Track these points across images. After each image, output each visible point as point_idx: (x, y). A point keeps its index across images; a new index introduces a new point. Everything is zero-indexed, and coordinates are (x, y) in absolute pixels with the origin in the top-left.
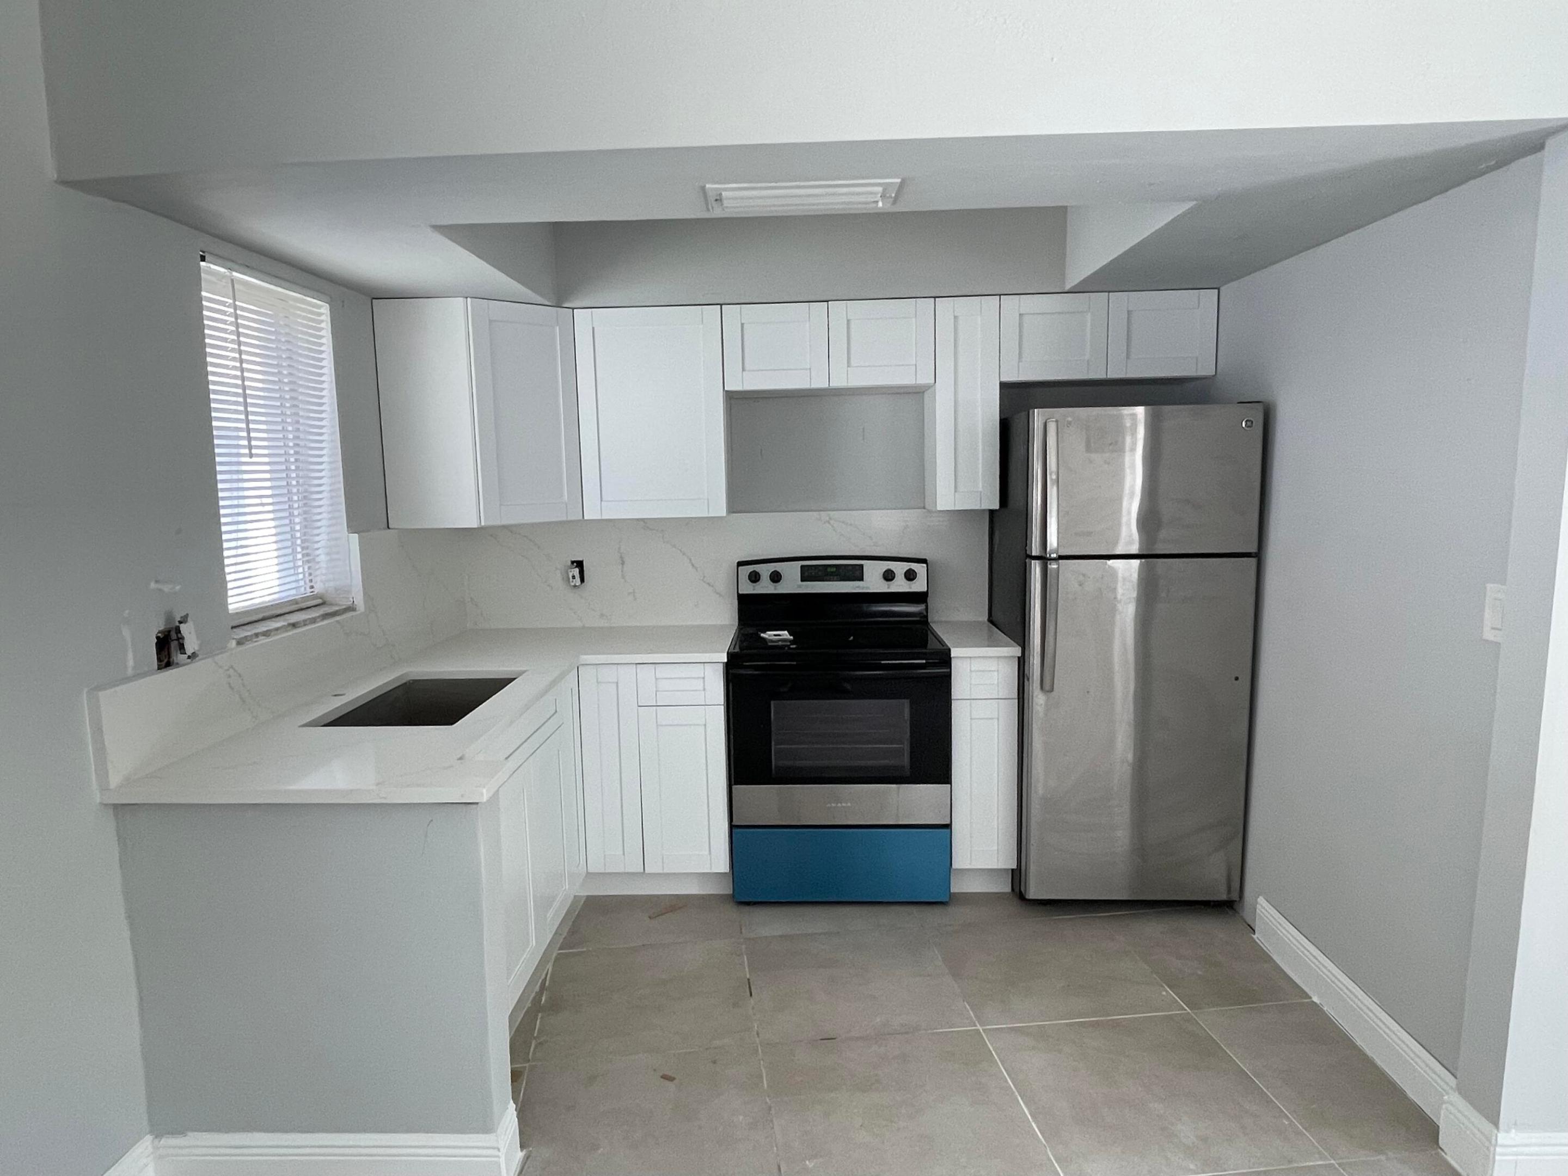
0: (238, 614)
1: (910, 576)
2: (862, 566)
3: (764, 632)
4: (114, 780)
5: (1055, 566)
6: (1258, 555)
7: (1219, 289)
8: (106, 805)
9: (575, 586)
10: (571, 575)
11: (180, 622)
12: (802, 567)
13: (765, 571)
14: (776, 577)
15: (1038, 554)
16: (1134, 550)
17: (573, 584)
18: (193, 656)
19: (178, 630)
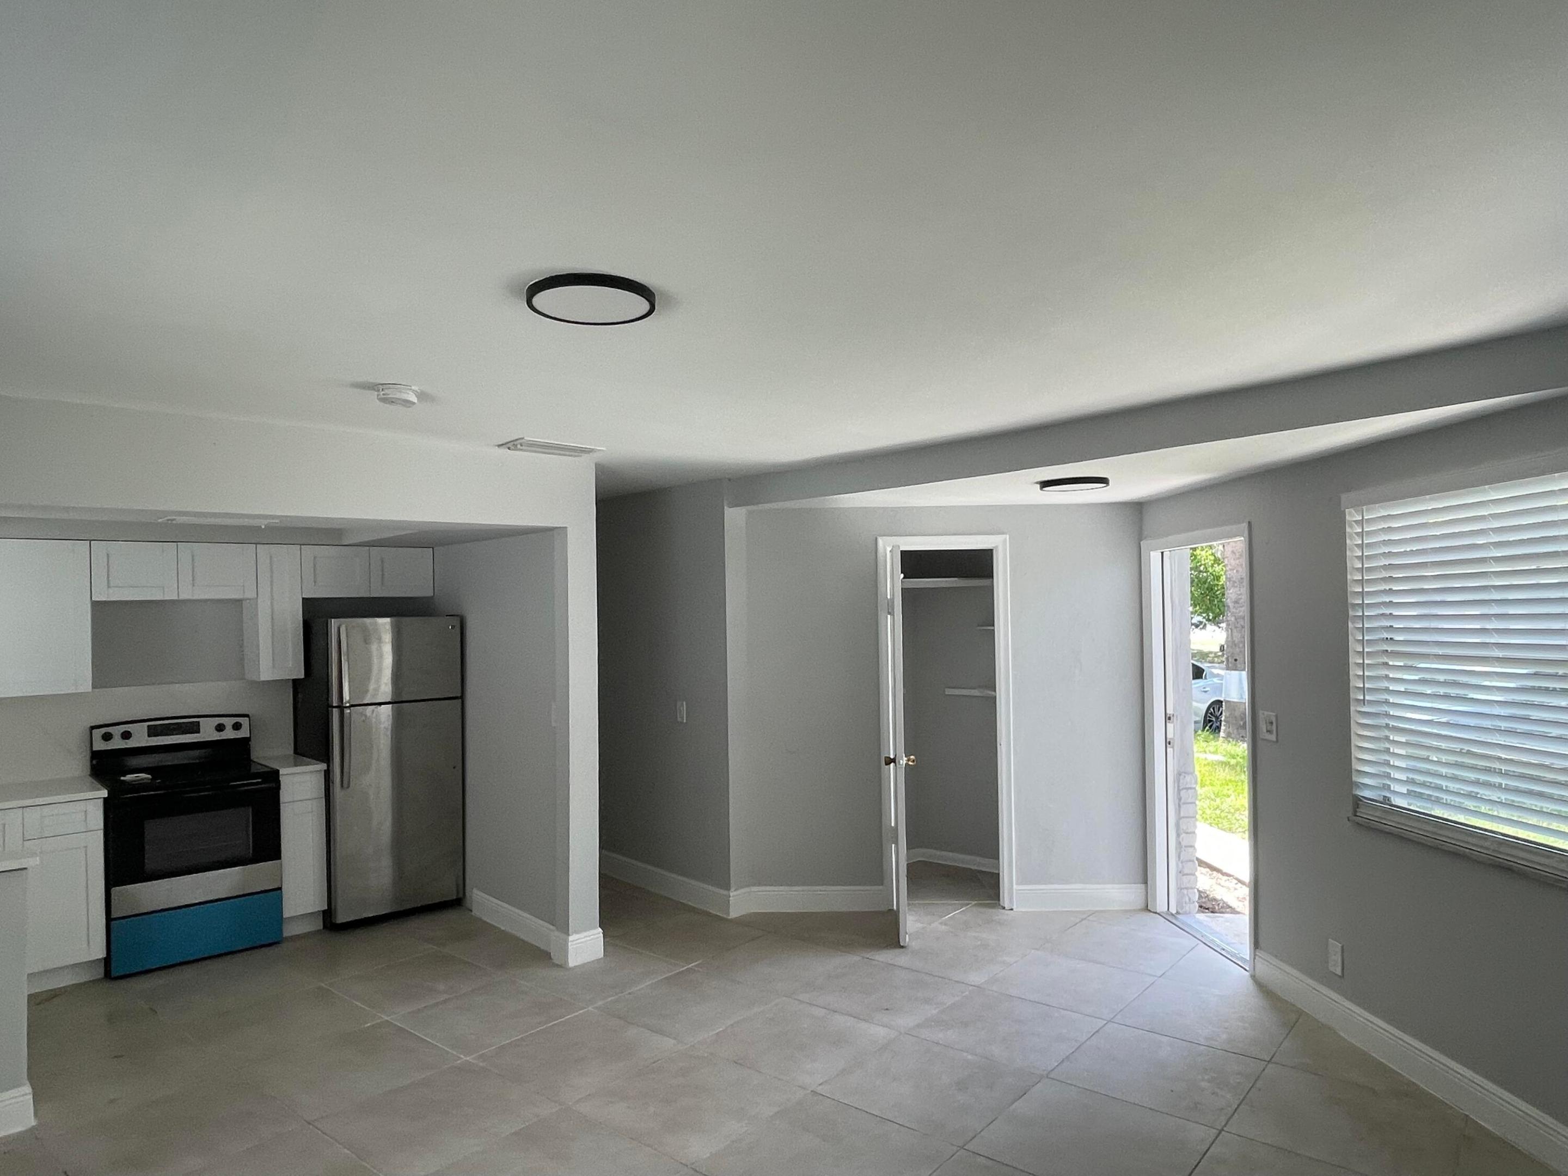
1: (237, 727)
2: (199, 722)
3: (125, 776)
5: (349, 711)
6: (462, 697)
7: (433, 548)
12: (148, 726)
13: (117, 731)
14: (126, 735)
15: (336, 705)
16: (388, 700)
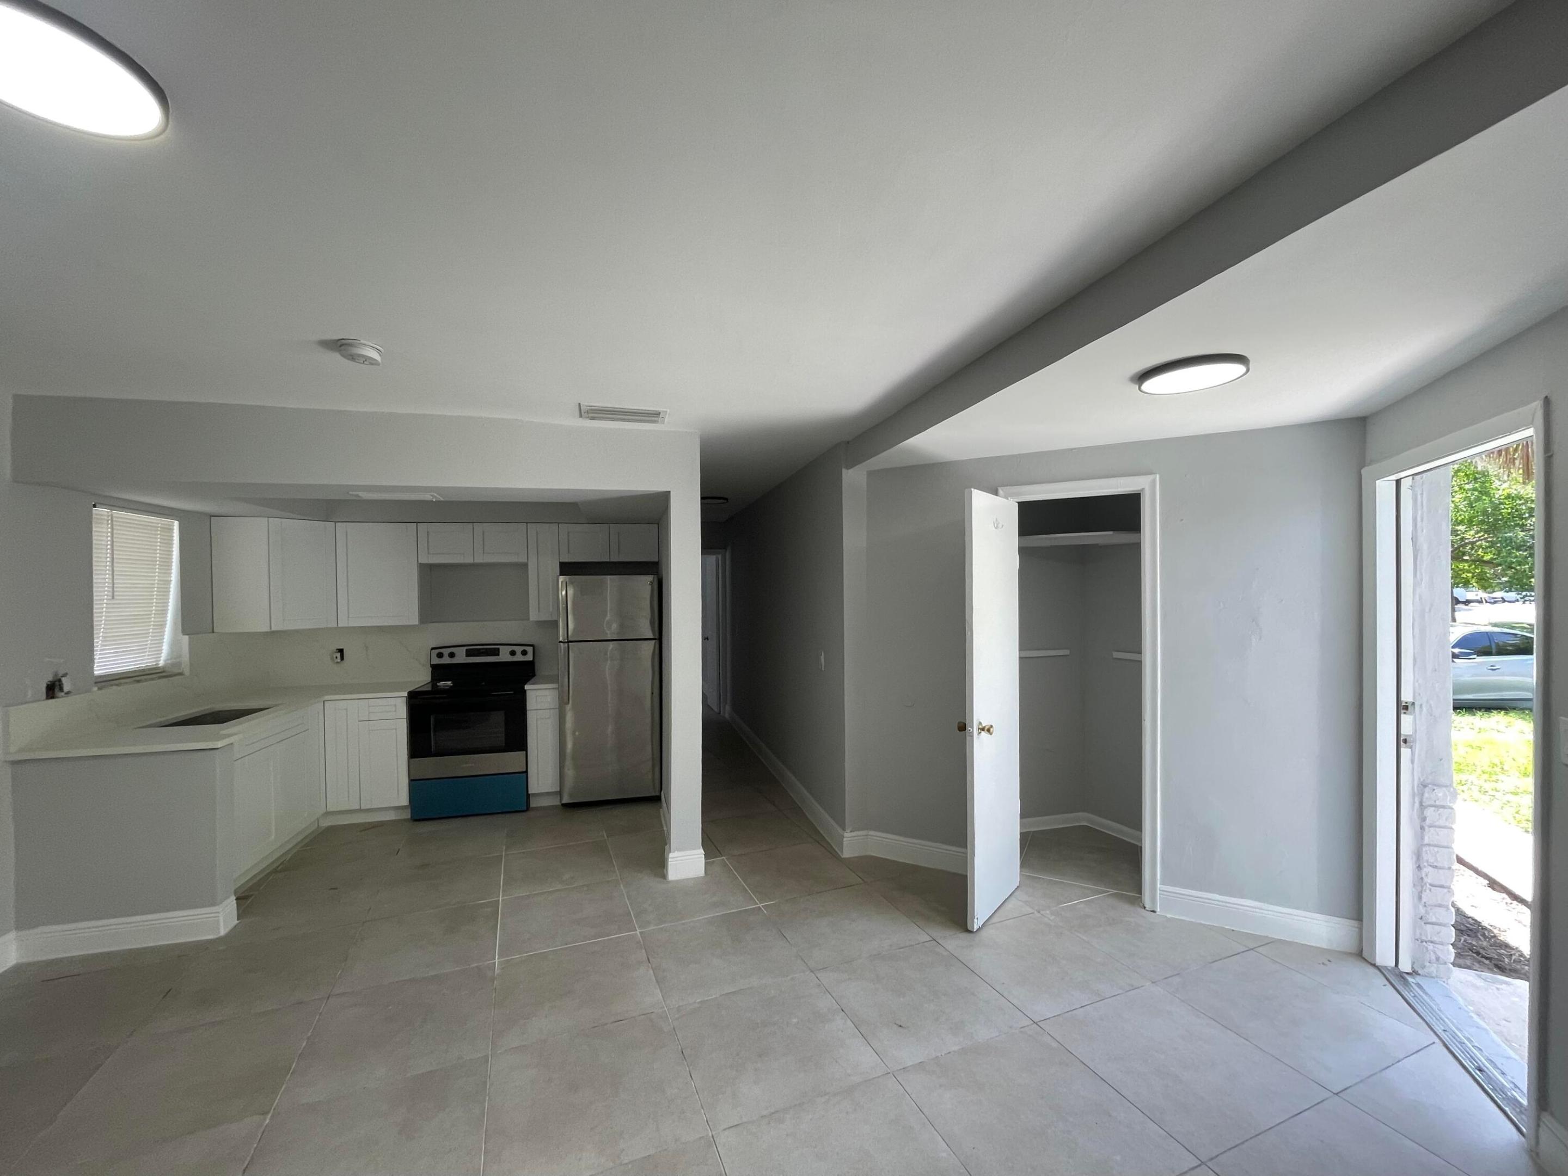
0: (100, 677)
1: (524, 653)
2: (499, 649)
3: (439, 682)
4: (13, 749)
8: (6, 761)
9: (338, 662)
10: (335, 657)
11: (62, 677)
12: (467, 650)
13: (446, 652)
14: (452, 655)
15: (562, 640)
17: (336, 661)
18: (68, 693)
19: (60, 681)
